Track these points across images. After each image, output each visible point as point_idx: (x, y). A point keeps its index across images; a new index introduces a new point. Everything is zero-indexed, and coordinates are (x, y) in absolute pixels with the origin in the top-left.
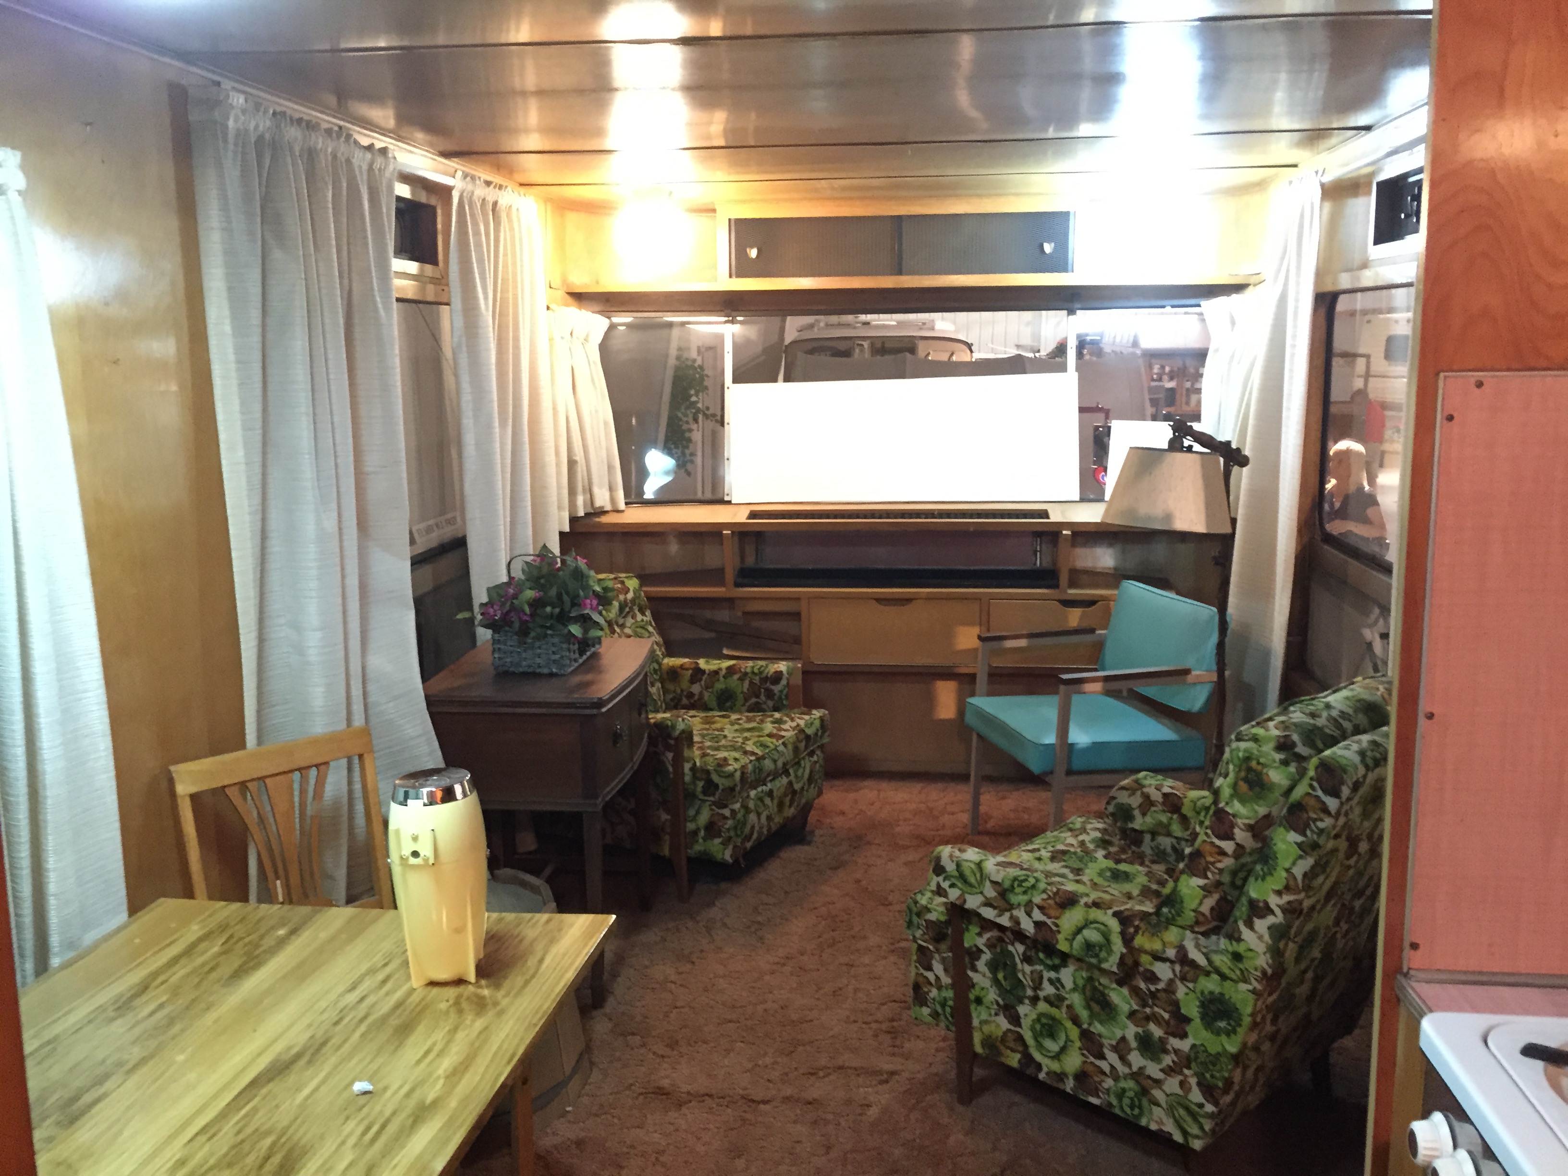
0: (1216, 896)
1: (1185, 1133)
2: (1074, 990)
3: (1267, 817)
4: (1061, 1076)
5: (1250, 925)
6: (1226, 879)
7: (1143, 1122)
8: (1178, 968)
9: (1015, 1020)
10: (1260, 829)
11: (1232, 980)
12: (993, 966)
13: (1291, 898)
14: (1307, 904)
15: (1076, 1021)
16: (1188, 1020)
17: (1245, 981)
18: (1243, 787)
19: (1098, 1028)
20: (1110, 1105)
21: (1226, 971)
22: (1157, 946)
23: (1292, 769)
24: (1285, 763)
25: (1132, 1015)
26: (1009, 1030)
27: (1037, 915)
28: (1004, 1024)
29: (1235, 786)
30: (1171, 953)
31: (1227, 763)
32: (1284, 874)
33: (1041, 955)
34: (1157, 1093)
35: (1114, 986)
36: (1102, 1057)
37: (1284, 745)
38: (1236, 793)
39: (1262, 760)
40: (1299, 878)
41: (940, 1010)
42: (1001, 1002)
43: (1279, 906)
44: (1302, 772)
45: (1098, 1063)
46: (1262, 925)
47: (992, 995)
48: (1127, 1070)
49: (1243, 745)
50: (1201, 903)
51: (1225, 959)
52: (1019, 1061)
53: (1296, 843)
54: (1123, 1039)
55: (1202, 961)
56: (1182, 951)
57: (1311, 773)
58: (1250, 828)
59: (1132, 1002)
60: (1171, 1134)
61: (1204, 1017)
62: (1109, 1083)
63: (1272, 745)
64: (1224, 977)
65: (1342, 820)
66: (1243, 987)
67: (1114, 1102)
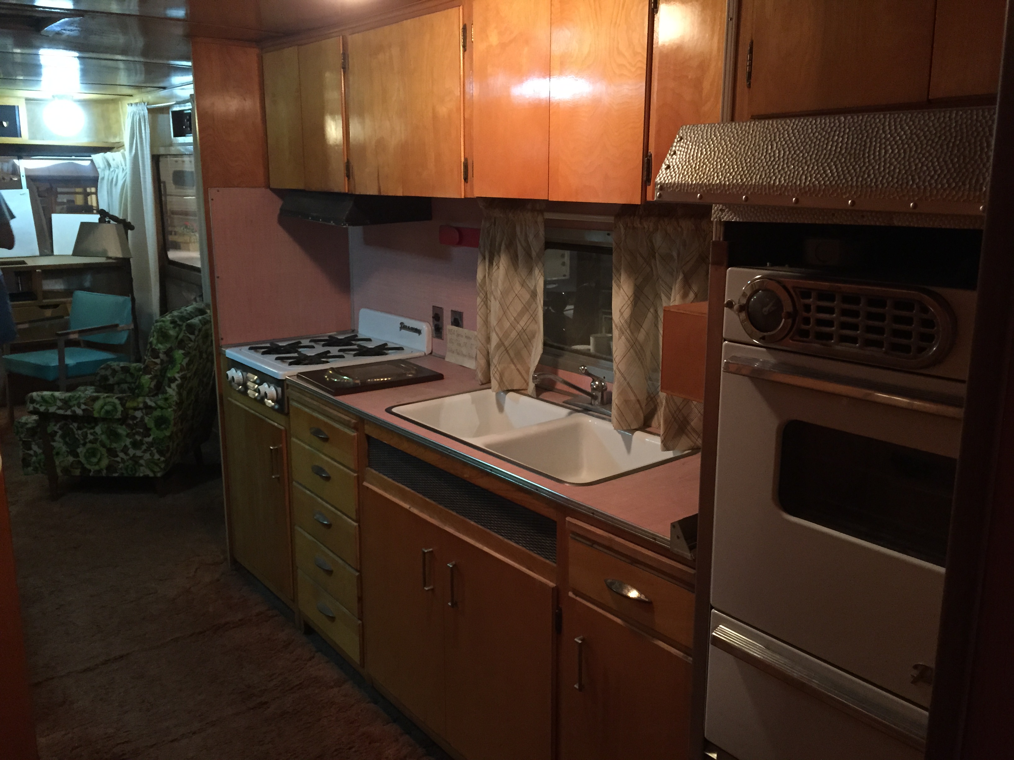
0: (155, 381)
1: (154, 472)
2: (102, 434)
3: (171, 348)
4: (100, 471)
5: (170, 387)
6: (159, 373)
7: (137, 475)
8: (144, 411)
9: (76, 455)
10: (168, 353)
11: (165, 408)
12: (63, 437)
13: (183, 373)
14: (188, 375)
15: (104, 446)
16: (150, 429)
17: (170, 407)
18: (161, 338)
19: (114, 445)
20: (122, 473)
21: (163, 405)
22: (135, 404)
23: (177, 329)
24: (174, 328)
25: (128, 435)
26: (74, 461)
27: (83, 407)
28: (71, 459)
29: (158, 339)
30: (141, 405)
31: (153, 333)
32: (179, 366)
33: (86, 425)
34: (142, 462)
35: (119, 426)
36: (117, 456)
37: (173, 322)
38: (159, 342)
39: (167, 328)
40: (185, 365)
41: (38, 466)
42: (69, 450)
43: (179, 377)
44: (181, 330)
45: (116, 459)
46: (173, 385)
47: (64, 449)
48: (128, 457)
49: (158, 324)
50: (150, 384)
51: (162, 401)
52: (80, 472)
53: (182, 354)
54: (125, 446)
55: (153, 404)
56: (145, 403)
57: (184, 328)
58: (165, 353)
59: (127, 430)
60: (148, 475)
61: (156, 426)
62: (121, 465)
63: (169, 322)
64: (162, 408)
65: (196, 343)
66: (170, 410)
67: (124, 472)
